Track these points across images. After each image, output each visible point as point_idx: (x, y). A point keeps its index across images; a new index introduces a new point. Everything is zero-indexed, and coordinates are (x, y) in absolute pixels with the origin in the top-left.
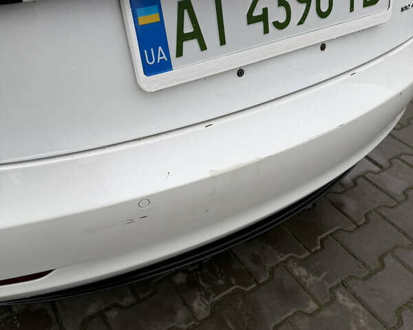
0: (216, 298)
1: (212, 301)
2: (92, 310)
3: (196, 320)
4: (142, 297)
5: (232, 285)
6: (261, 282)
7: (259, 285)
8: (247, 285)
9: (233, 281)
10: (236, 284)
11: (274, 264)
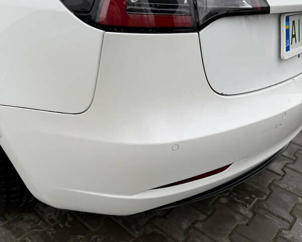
0: (251, 206)
1: (250, 207)
2: (185, 226)
3: (248, 218)
4: (209, 213)
5: (255, 198)
6: (267, 194)
7: (267, 196)
8: (262, 197)
9: (254, 196)
10: (257, 197)
11: (268, 184)
